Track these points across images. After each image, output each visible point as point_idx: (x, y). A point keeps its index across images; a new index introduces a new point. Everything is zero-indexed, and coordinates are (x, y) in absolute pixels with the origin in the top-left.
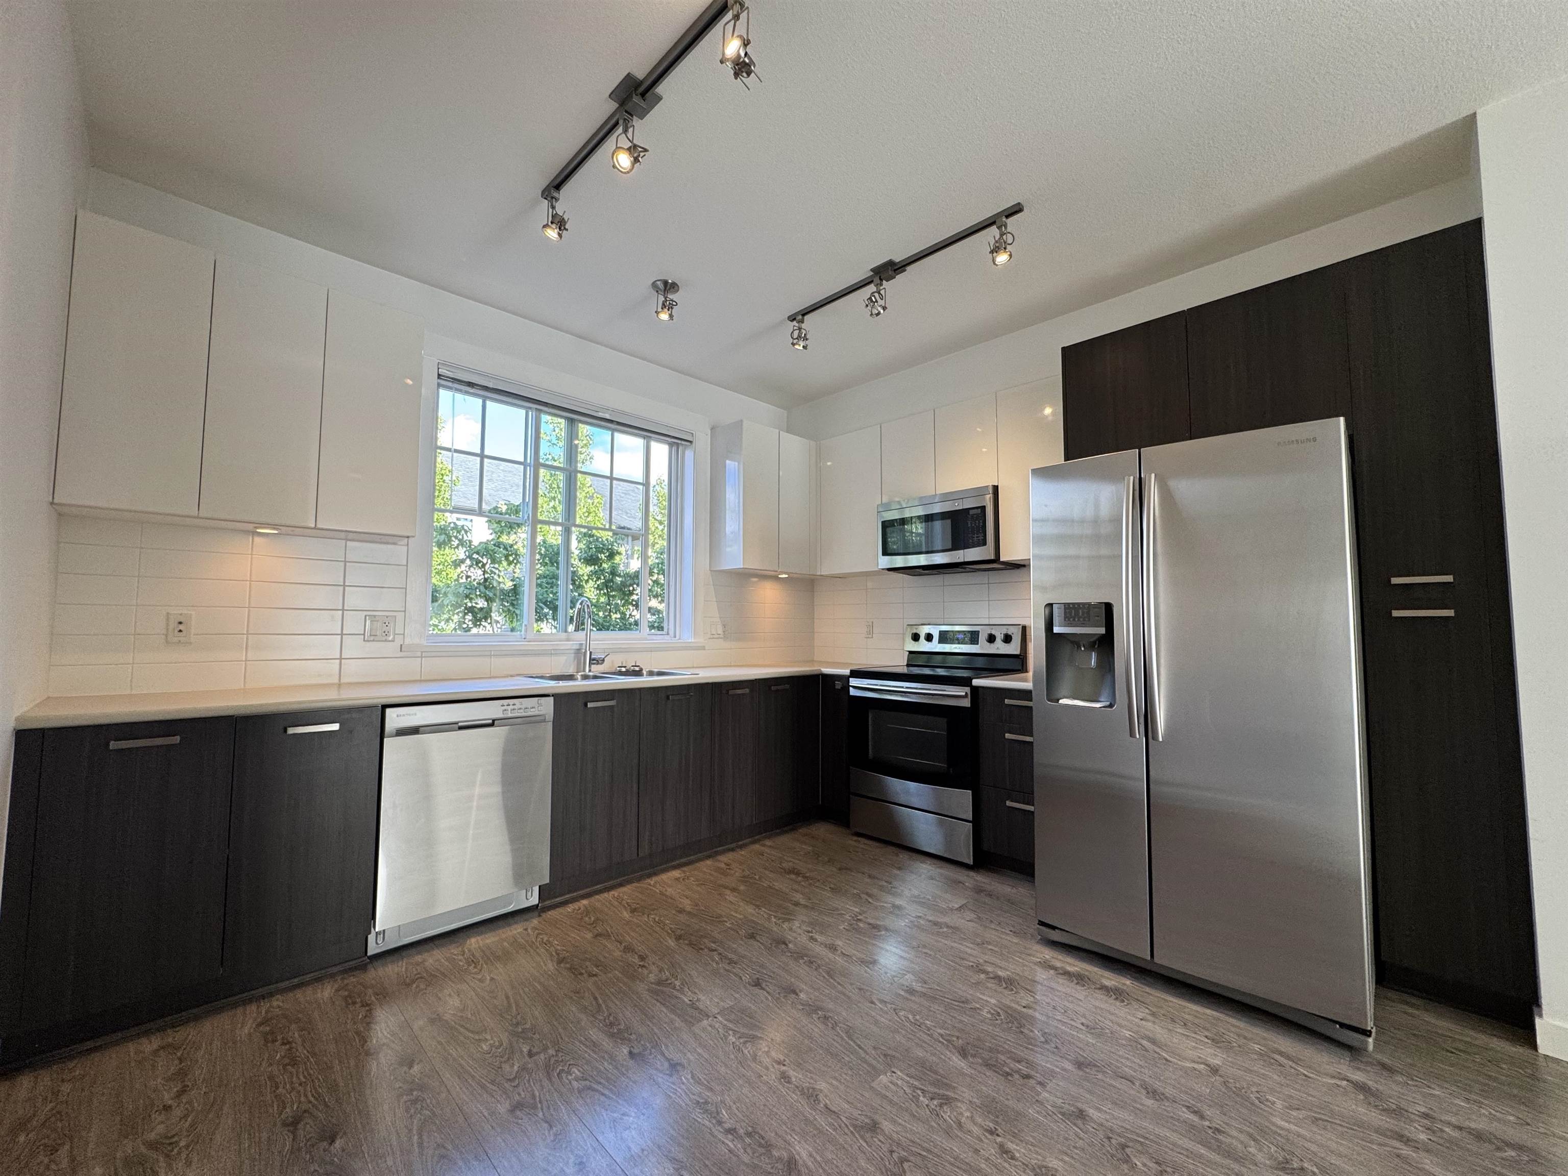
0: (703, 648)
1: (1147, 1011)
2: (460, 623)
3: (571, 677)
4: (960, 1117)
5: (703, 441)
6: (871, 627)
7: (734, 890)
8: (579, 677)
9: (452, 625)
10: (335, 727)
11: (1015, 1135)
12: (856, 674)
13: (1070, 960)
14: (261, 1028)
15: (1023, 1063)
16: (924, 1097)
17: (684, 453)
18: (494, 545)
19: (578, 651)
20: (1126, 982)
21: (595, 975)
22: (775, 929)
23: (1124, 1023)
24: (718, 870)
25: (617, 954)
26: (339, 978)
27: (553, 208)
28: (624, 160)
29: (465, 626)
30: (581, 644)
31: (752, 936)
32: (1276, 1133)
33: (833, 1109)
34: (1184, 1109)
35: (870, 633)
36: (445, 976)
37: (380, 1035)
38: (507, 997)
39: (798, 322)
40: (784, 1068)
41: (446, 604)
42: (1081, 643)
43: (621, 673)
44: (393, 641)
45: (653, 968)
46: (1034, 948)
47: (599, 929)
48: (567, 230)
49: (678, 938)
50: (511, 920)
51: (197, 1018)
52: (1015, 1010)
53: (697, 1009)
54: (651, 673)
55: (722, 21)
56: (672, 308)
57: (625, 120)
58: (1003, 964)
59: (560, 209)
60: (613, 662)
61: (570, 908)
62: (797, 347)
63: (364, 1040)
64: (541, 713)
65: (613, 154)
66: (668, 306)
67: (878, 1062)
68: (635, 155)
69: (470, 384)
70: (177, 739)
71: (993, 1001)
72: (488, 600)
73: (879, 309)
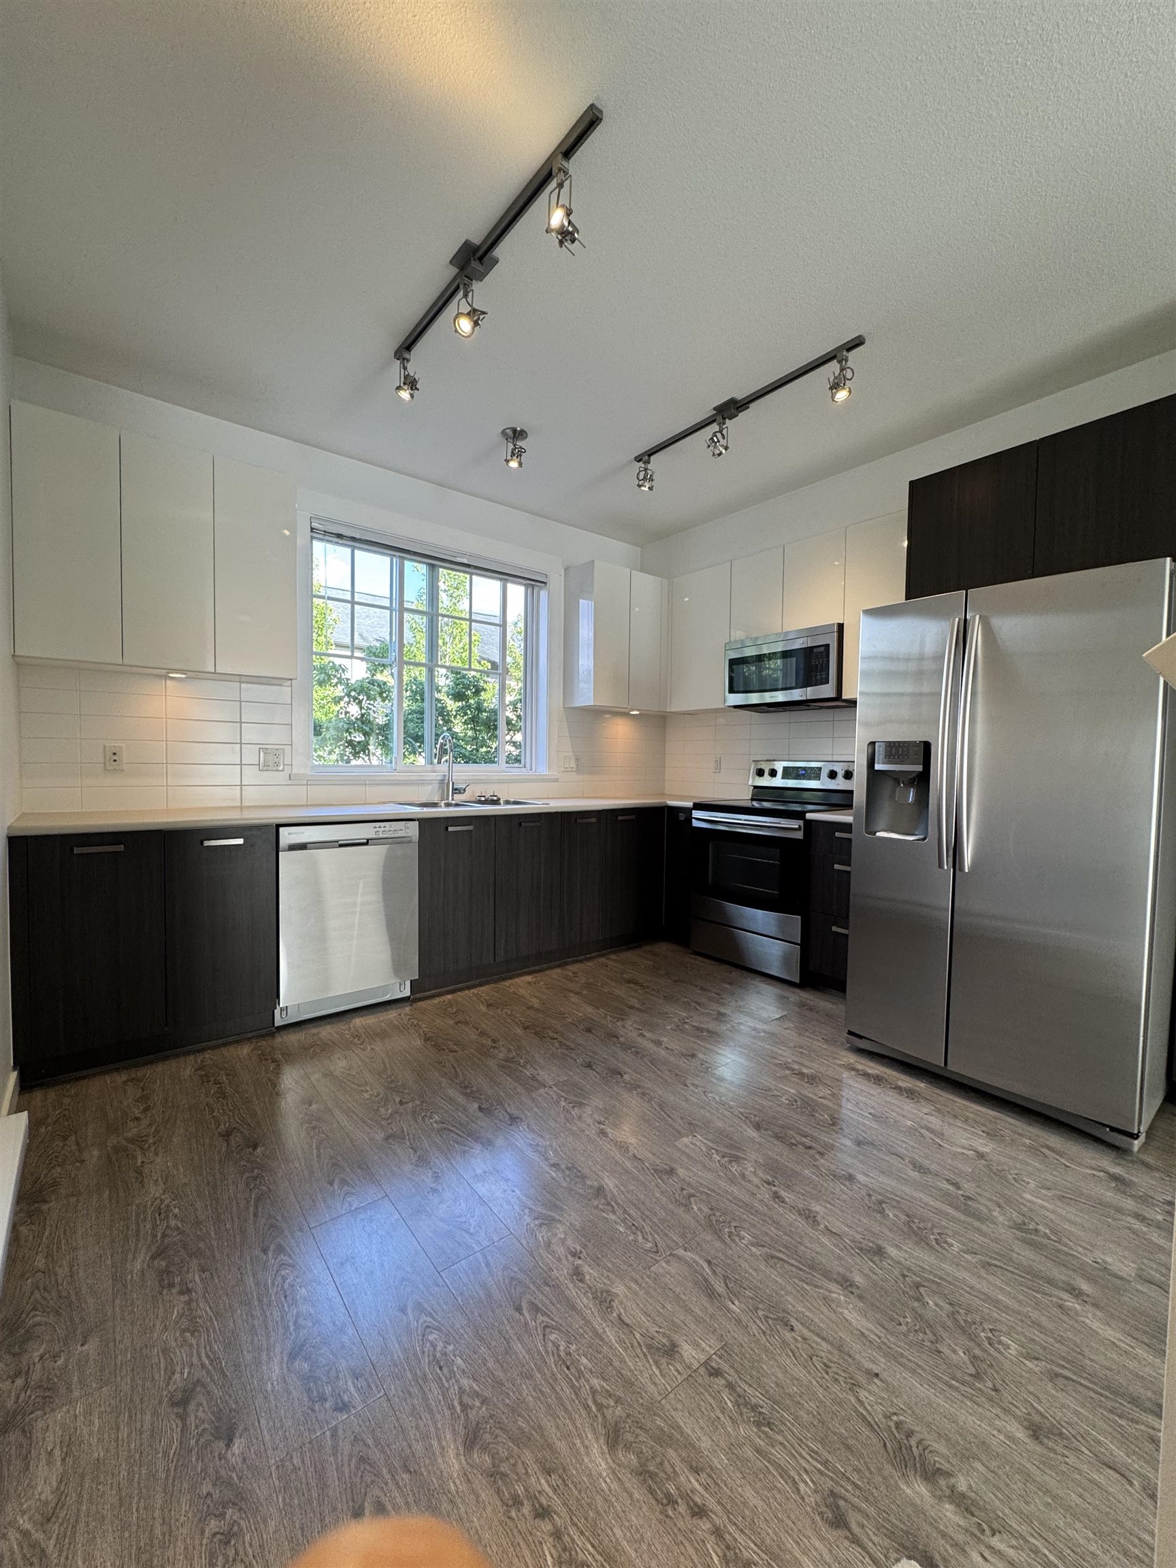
0: (557, 780)
1: (933, 1108)
2: (342, 755)
3: (435, 805)
4: (744, 1171)
5: (557, 582)
6: (718, 763)
7: (577, 993)
8: (443, 805)
9: (334, 757)
10: (240, 841)
11: (788, 1187)
12: (699, 806)
13: (871, 1064)
14: (198, 1072)
15: (809, 1138)
16: (717, 1155)
17: (539, 594)
18: (369, 683)
19: (442, 782)
20: (921, 1085)
21: (456, 1052)
22: (610, 1026)
23: (908, 1115)
24: (566, 977)
25: (474, 1037)
26: (254, 1041)
27: (405, 368)
28: (465, 325)
29: (346, 758)
30: (445, 775)
31: (589, 1030)
32: (1022, 1204)
33: (639, 1156)
34: (945, 1182)
35: (718, 768)
36: (336, 1045)
37: (287, 1082)
38: (384, 1063)
39: (645, 463)
40: (603, 1127)
41: (327, 737)
42: (901, 780)
43: (480, 802)
44: (283, 771)
45: (503, 1049)
46: (842, 1053)
47: (460, 1018)
48: (418, 389)
49: (526, 1028)
50: (388, 1007)
51: (151, 1062)
52: (812, 1099)
53: (537, 1080)
54: (507, 802)
55: (546, 190)
56: (521, 456)
57: (465, 284)
58: (808, 1064)
59: (412, 369)
60: (473, 792)
61: (436, 1001)
62: (643, 488)
63: (274, 1085)
64: (409, 835)
65: (455, 320)
66: (517, 453)
67: (683, 1128)
68: (475, 318)
69: (339, 536)
70: (121, 848)
71: (792, 1091)
72: (366, 734)
73: (721, 449)
